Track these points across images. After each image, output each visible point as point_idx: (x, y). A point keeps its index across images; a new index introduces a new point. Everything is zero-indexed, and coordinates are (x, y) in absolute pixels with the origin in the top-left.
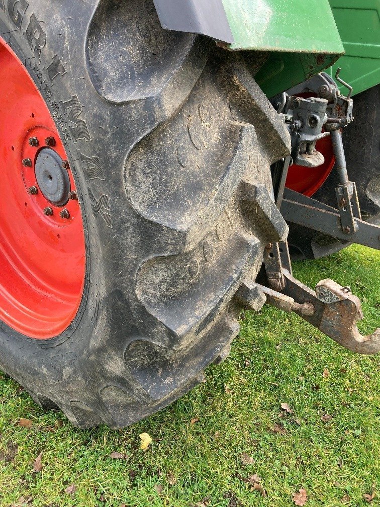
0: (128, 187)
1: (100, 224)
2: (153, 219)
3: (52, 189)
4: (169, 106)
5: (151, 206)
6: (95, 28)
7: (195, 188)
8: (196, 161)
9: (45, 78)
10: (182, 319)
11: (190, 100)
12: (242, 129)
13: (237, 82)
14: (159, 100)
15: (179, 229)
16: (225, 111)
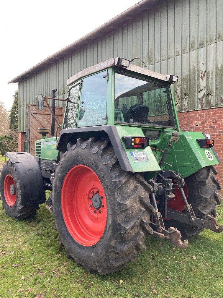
0: (116, 197)
1: (111, 206)
2: (121, 202)
3: (96, 205)
4: (123, 182)
5: (121, 200)
6: (111, 170)
7: (129, 196)
8: (129, 191)
9: (101, 178)
10: (128, 226)
11: (127, 181)
12: (138, 186)
13: (137, 177)
14: (122, 181)
15: (126, 204)
16: (135, 182)
